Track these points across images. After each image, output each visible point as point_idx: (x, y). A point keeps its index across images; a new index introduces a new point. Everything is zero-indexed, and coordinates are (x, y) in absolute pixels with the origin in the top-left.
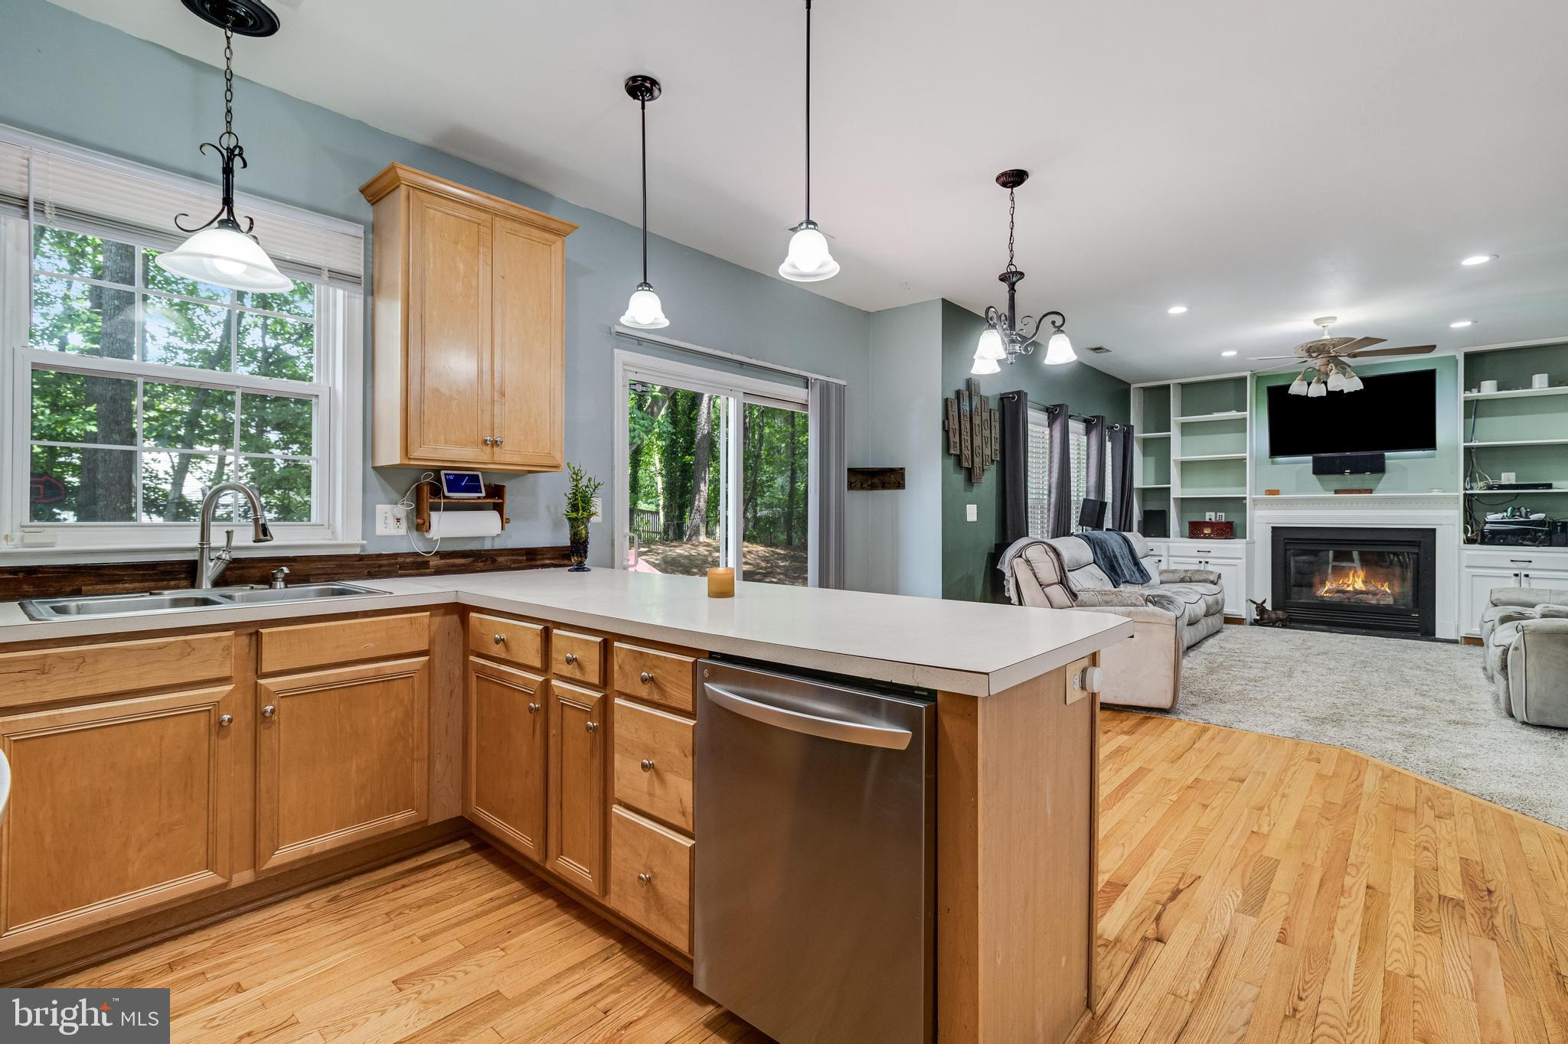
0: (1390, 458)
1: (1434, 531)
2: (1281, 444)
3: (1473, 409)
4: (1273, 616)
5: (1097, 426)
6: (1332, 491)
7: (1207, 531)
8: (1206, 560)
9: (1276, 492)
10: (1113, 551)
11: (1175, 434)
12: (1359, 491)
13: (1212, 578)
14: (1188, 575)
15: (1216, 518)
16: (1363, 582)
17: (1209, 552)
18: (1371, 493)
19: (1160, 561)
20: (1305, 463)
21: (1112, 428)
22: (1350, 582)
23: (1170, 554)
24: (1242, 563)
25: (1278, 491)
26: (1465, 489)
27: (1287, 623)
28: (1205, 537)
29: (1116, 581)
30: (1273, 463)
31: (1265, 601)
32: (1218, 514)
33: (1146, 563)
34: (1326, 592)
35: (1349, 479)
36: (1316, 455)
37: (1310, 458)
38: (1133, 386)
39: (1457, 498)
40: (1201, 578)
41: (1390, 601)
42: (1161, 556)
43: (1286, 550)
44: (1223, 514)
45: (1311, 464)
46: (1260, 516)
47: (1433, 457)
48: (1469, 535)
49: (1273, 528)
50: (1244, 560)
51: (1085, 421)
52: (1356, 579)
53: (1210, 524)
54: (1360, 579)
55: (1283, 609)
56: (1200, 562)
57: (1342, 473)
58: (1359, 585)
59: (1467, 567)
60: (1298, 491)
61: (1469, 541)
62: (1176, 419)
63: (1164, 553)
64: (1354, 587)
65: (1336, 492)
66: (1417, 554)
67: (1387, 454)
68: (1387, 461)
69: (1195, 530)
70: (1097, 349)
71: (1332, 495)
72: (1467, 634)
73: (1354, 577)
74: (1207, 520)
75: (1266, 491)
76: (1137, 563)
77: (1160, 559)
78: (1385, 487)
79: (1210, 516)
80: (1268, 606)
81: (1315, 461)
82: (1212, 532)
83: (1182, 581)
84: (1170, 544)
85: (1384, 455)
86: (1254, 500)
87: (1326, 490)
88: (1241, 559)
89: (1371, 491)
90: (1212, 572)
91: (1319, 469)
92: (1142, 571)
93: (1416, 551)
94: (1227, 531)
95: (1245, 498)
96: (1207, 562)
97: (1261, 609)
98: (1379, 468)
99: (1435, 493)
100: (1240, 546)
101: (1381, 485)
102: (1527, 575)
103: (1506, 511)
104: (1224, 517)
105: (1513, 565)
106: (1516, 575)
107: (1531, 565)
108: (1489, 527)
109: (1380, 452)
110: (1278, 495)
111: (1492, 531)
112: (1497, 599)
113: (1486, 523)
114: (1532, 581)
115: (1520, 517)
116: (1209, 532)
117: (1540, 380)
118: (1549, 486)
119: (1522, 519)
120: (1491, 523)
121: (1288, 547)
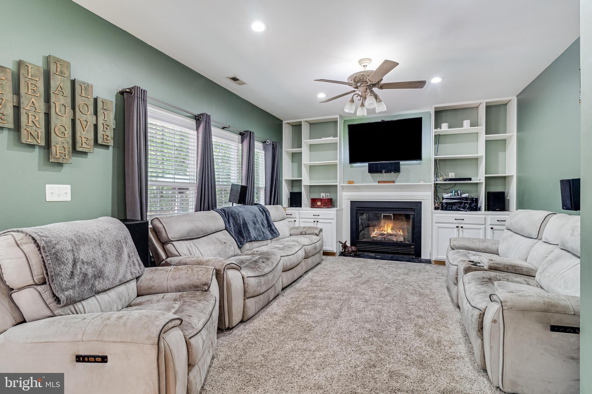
0: (403, 165)
3: (438, 138)
4: (350, 249)
5: (247, 137)
6: (376, 182)
8: (317, 220)
10: (244, 220)
11: (305, 150)
12: (389, 182)
13: (317, 232)
14: (305, 230)
15: (325, 196)
16: (391, 229)
17: (319, 215)
19: (295, 221)
20: (365, 166)
21: (265, 142)
22: (385, 229)
23: (300, 217)
24: (334, 222)
25: (353, 182)
26: (434, 181)
27: (356, 254)
28: (318, 207)
29: (240, 242)
30: (351, 167)
31: (346, 242)
32: (327, 194)
33: (278, 225)
34: (375, 234)
35: (384, 176)
36: (369, 162)
37: (366, 164)
38: (284, 122)
39: (431, 185)
40: (311, 232)
41: (402, 239)
42: (296, 218)
43: (357, 214)
44: (329, 194)
45: (368, 168)
46: (345, 195)
47: (420, 164)
48: (436, 205)
49: (351, 201)
50: (335, 220)
51: (241, 134)
52: (388, 228)
53: (321, 200)
54: (390, 228)
55: (355, 245)
56: (314, 221)
57: (381, 172)
58: (390, 231)
59: (436, 223)
60: (363, 182)
61: (436, 208)
62: (306, 141)
63: (297, 216)
64: (387, 232)
65: (379, 182)
66: (414, 215)
67: (401, 162)
68: (401, 166)
69: (314, 203)
70: (235, 79)
71: (378, 184)
72: (435, 259)
73: (387, 226)
74: (321, 197)
75: (348, 182)
76: (270, 225)
77: (295, 220)
78: (400, 179)
79: (323, 195)
80: (348, 244)
81: (370, 166)
82: (321, 204)
83: (301, 234)
84: (300, 211)
85: (399, 163)
86: (342, 186)
87: (375, 182)
88: (334, 219)
89: (394, 182)
90: (317, 228)
91: (371, 170)
92: (273, 230)
93: (413, 213)
94: (329, 203)
95: (336, 186)
96: (317, 222)
97: (345, 246)
98: (397, 169)
99: (421, 183)
100: (333, 212)
101: (398, 179)
102: (462, 227)
103: (452, 192)
104: (329, 196)
105: (456, 221)
106: (457, 227)
107: (464, 222)
108: (444, 201)
109: (398, 161)
110: (353, 184)
111: (446, 203)
112: (454, 245)
113: (443, 199)
114: (464, 230)
115: (458, 195)
116: (320, 204)
117: (466, 123)
118: (470, 179)
119: (459, 197)
120: (446, 199)
121: (358, 212)
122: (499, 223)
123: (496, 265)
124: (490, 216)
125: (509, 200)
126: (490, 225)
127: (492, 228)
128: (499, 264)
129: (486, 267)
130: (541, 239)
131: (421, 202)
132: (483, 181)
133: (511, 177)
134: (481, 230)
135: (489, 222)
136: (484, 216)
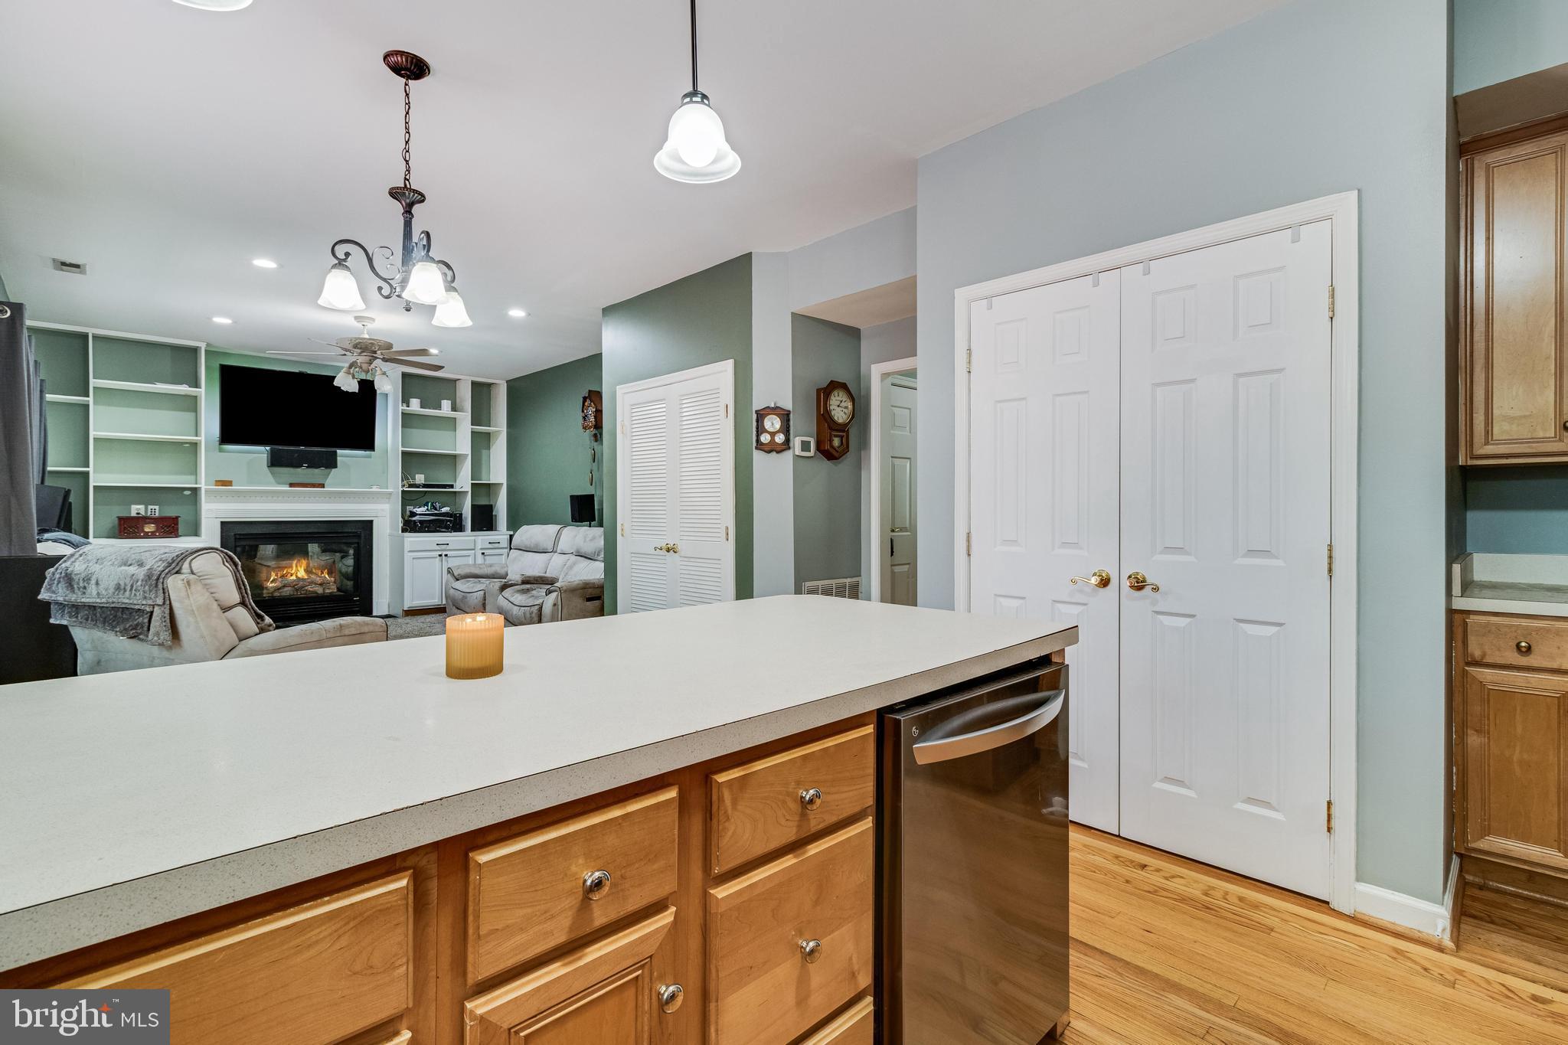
0: (342, 456)
1: (371, 522)
2: (233, 432)
3: (408, 420)
6: (285, 484)
7: (149, 528)
9: (228, 483)
11: (95, 401)
12: (313, 486)
15: (151, 511)
16: (305, 570)
18: (324, 487)
20: (260, 454)
22: (293, 572)
25: (232, 481)
26: (403, 486)
28: (147, 536)
30: (221, 451)
32: (150, 507)
34: (272, 585)
35: (303, 473)
36: (274, 446)
37: (268, 448)
38: (27, 321)
39: (390, 494)
41: (333, 589)
44: (157, 507)
45: (267, 456)
46: (212, 510)
47: (370, 457)
48: (406, 525)
49: (223, 523)
52: (299, 569)
53: (153, 520)
54: (303, 568)
57: (300, 466)
58: (302, 574)
59: (410, 551)
60: (250, 483)
61: (404, 530)
64: (296, 576)
65: (291, 485)
66: (358, 543)
67: (339, 452)
68: (338, 458)
69: (131, 527)
71: (287, 488)
72: (409, 607)
73: (296, 566)
74: (133, 514)
75: (221, 481)
78: (334, 479)
79: (144, 510)
81: (273, 453)
82: (156, 530)
85: (336, 452)
86: (206, 491)
87: (279, 483)
89: (323, 486)
91: (275, 462)
93: (356, 541)
95: (197, 489)
98: (331, 463)
99: (375, 489)
101: (331, 480)
102: (446, 555)
103: (426, 504)
104: (157, 511)
105: (438, 548)
106: (440, 555)
107: (448, 547)
108: (416, 518)
109: (333, 449)
110: (231, 486)
111: (421, 522)
112: (458, 575)
113: (413, 514)
114: (449, 559)
115: (436, 510)
116: (153, 530)
117: (446, 404)
118: (452, 486)
119: (436, 512)
120: (420, 515)
121: (238, 544)
122: (490, 546)
123: (528, 579)
124: (480, 538)
125: (496, 516)
126: (481, 549)
127: (483, 554)
128: (529, 577)
129: (520, 582)
130: (556, 552)
131: (372, 522)
132: (468, 489)
133: (499, 485)
134: (470, 558)
135: (479, 546)
136: (473, 538)
